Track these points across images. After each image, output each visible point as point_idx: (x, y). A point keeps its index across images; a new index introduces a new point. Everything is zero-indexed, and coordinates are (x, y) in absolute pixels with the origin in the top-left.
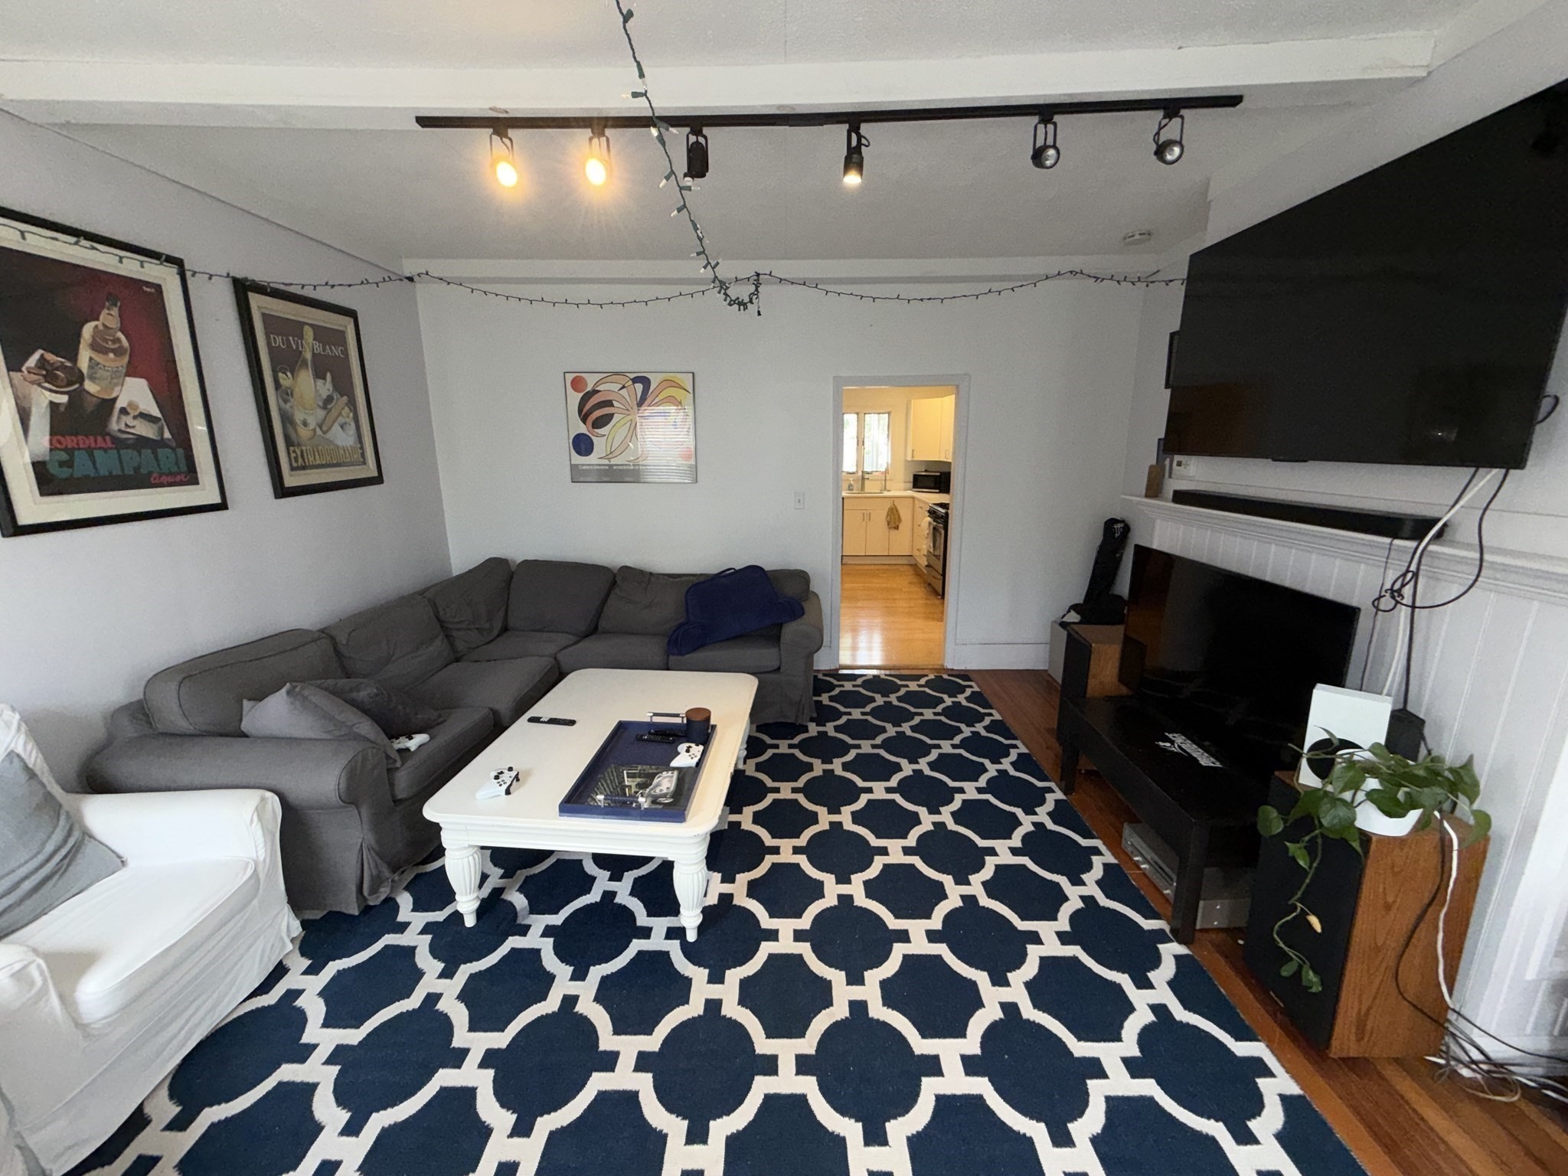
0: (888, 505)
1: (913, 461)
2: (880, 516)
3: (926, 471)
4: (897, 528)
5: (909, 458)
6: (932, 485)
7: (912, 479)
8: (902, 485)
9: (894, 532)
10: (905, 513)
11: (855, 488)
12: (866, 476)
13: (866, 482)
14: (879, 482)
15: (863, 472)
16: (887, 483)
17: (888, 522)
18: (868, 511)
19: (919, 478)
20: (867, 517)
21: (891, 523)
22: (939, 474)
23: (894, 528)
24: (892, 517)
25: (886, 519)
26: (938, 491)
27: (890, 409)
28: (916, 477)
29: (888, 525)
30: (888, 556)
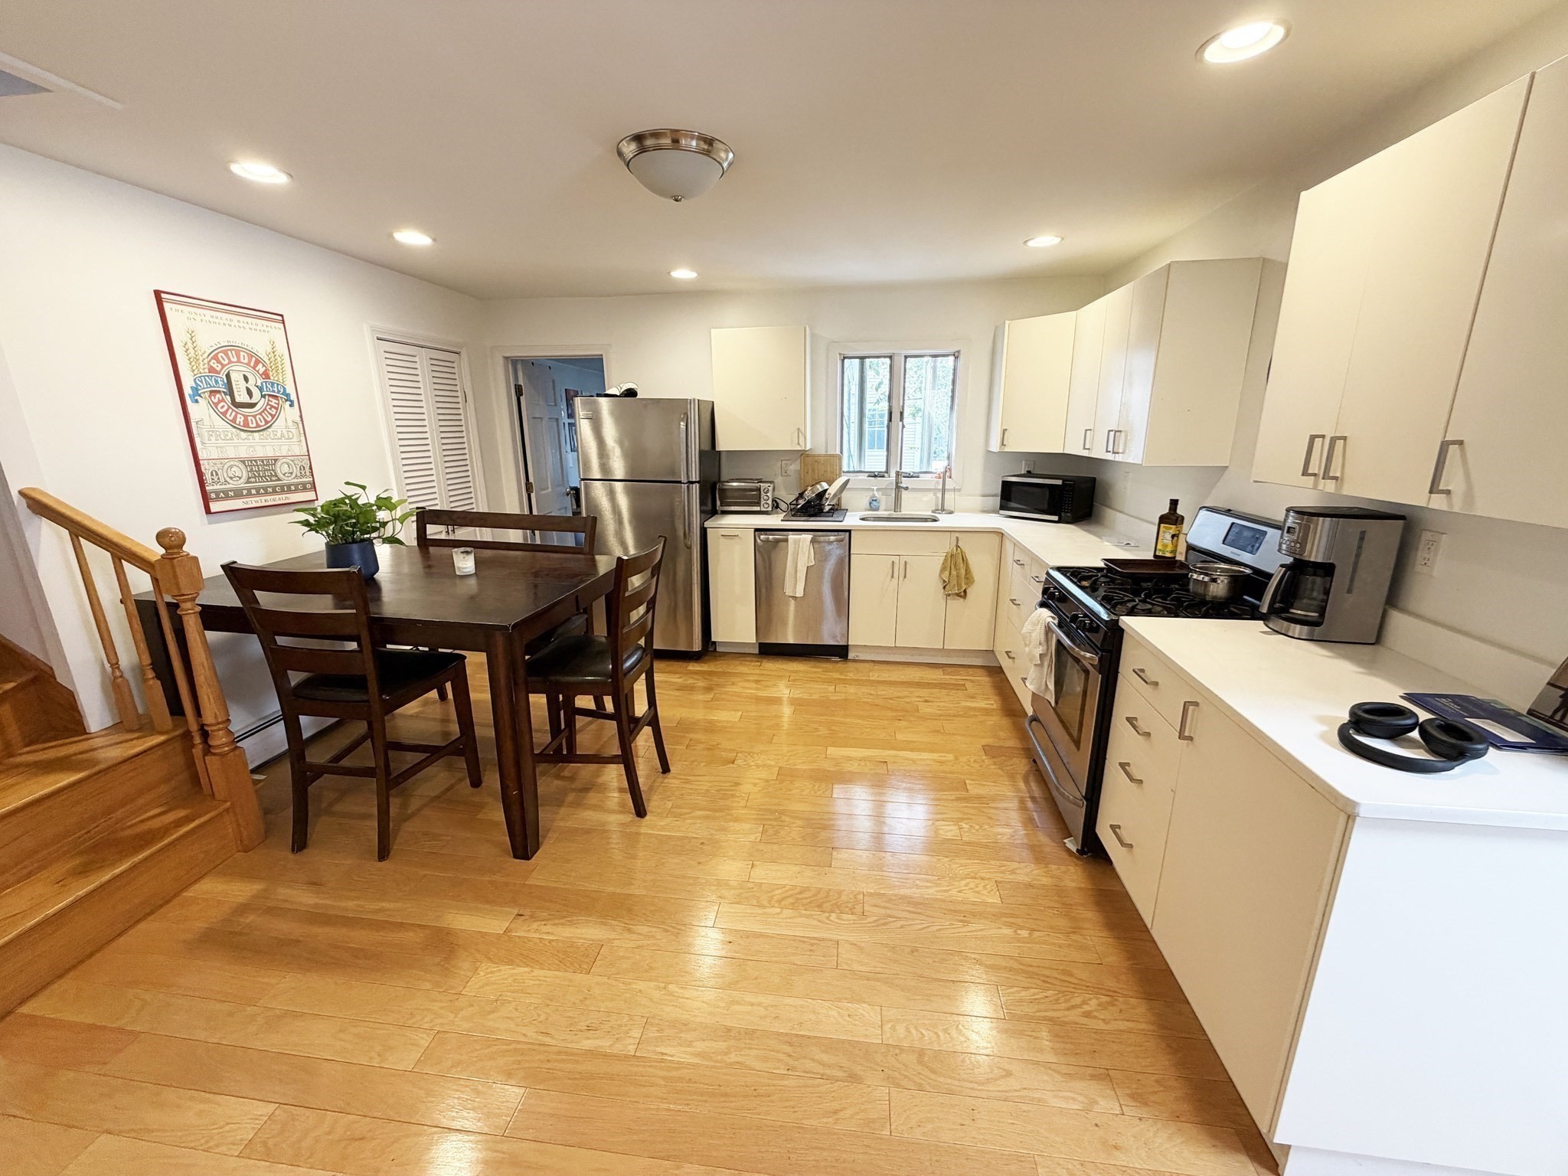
0: (946, 546)
1: (1001, 454)
2: (929, 566)
3: (1029, 474)
4: (963, 595)
5: (995, 447)
6: (1045, 506)
7: (999, 490)
8: (978, 501)
9: (956, 604)
10: (981, 564)
11: (883, 506)
12: (905, 482)
13: (905, 494)
14: (931, 495)
15: (898, 474)
16: (947, 496)
17: (944, 581)
18: (903, 559)
19: (1014, 489)
20: (900, 571)
21: (952, 584)
22: (1059, 482)
23: (958, 595)
24: (954, 573)
25: (940, 575)
26: (1056, 518)
27: (958, 349)
28: (1007, 487)
29: (944, 588)
30: (943, 651)
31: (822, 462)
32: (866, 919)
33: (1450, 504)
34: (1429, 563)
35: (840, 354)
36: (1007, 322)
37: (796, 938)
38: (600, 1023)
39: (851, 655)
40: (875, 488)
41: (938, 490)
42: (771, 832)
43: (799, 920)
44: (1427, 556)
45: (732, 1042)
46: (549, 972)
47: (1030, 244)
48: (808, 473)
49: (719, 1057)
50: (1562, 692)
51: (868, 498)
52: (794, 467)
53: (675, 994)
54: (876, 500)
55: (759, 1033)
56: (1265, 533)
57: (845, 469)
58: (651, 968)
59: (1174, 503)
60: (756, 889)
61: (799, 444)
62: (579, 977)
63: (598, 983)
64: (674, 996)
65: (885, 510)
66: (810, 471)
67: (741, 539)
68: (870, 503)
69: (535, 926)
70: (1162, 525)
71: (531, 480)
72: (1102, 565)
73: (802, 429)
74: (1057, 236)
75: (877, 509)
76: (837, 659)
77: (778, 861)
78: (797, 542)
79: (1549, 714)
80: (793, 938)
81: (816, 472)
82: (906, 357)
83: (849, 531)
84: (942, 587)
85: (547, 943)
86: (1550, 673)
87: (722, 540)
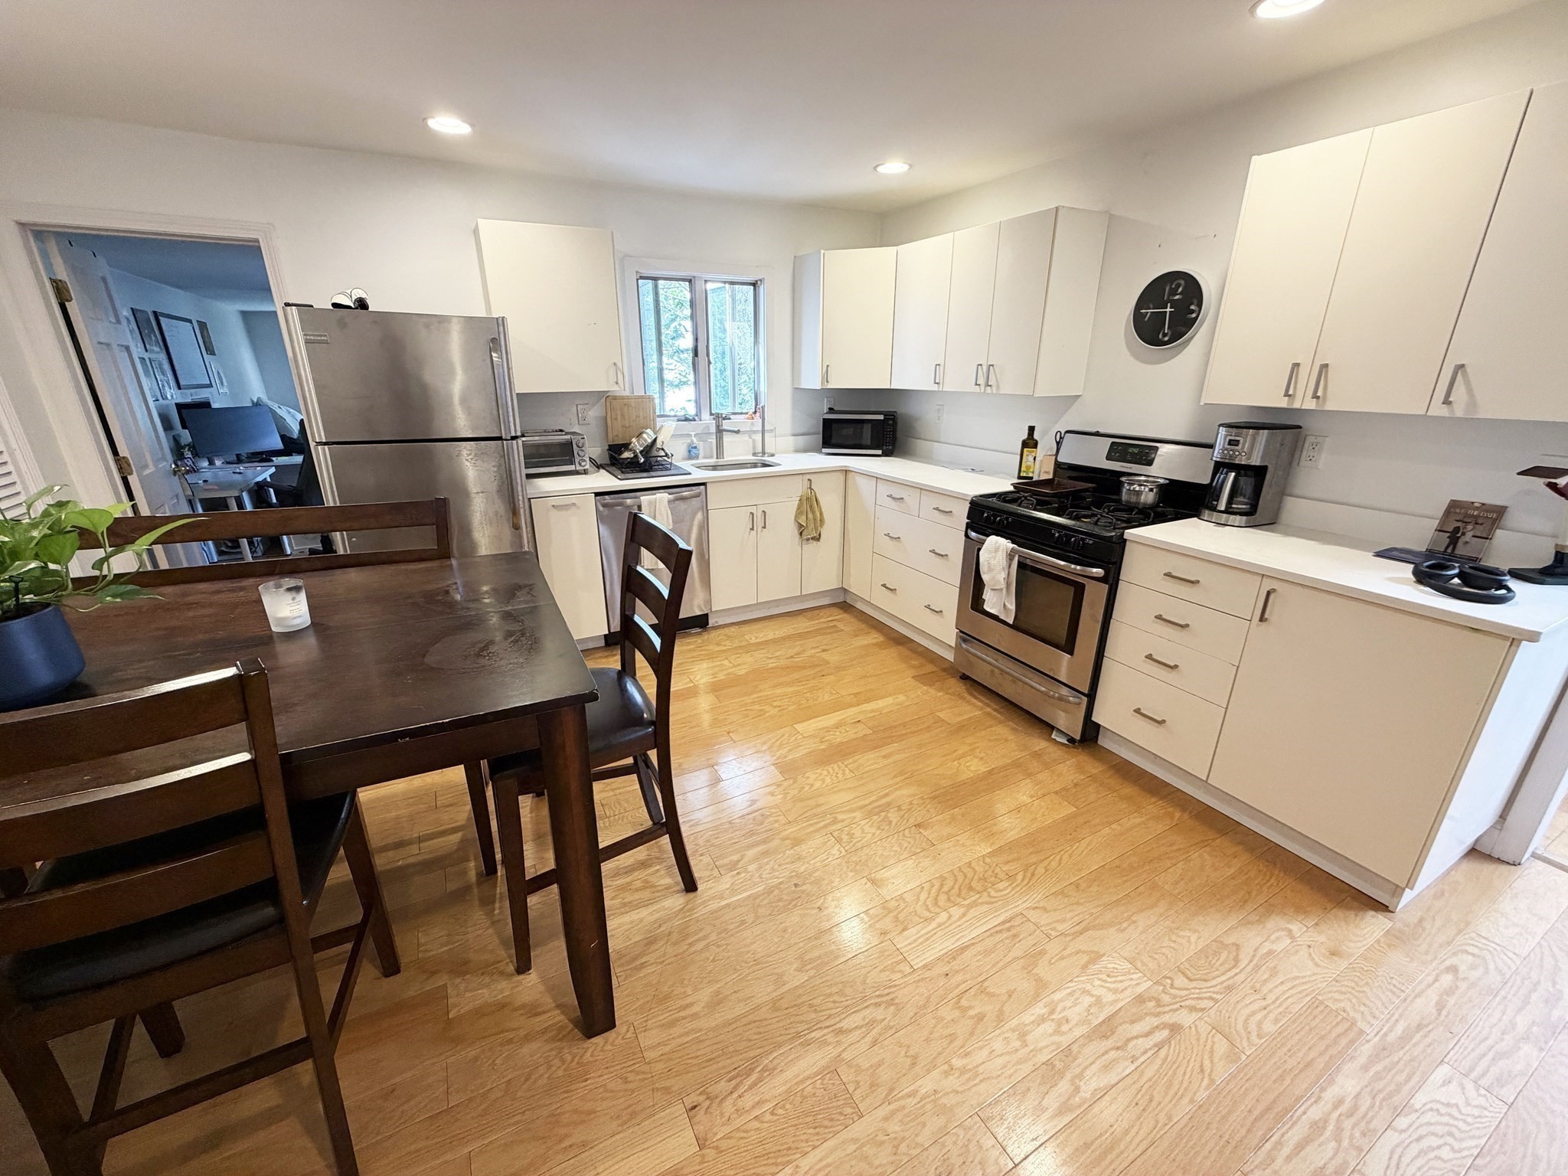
0: (798, 488)
1: (823, 391)
2: (784, 512)
3: (851, 410)
4: (817, 539)
5: (814, 384)
6: (868, 441)
7: (820, 428)
8: (790, 442)
9: (811, 548)
10: (830, 506)
11: (703, 453)
12: (726, 425)
13: (727, 439)
14: (752, 437)
15: (713, 415)
17: (801, 526)
18: (761, 508)
19: (834, 426)
20: (758, 522)
21: (810, 528)
22: (881, 417)
23: (813, 538)
24: (810, 516)
25: (796, 520)
26: (879, 452)
27: (761, 277)
28: (828, 424)
29: (801, 534)
30: (802, 598)
31: (633, 405)
32: (1015, 880)
33: (1453, 411)
34: (1313, 459)
35: (637, 272)
36: (822, 251)
37: (992, 931)
38: (944, 1160)
39: (711, 622)
40: (693, 433)
41: (755, 432)
42: (845, 838)
43: (972, 913)
44: (1312, 454)
45: (1068, 1076)
46: (818, 1151)
47: (879, 169)
48: (616, 419)
49: (1077, 1099)
50: (1448, 534)
51: (685, 445)
52: (594, 413)
53: (969, 1067)
54: (695, 447)
55: (1075, 1048)
56: (1157, 448)
57: (658, 413)
58: (915, 1057)
59: (1032, 429)
60: (902, 905)
61: (617, 383)
62: (859, 1129)
63: (886, 1119)
64: (970, 1070)
65: (704, 458)
66: (619, 417)
67: (578, 508)
68: (689, 451)
69: (728, 1107)
70: (1025, 449)
71: (123, 451)
72: (1012, 489)
73: (619, 364)
74: (905, 163)
75: (697, 457)
76: (698, 630)
77: (886, 865)
78: (651, 503)
79: (1443, 550)
80: (988, 933)
81: (627, 417)
82: (706, 281)
83: (704, 484)
84: (796, 533)
85: (768, 1117)
86: (1435, 523)
87: (554, 513)
